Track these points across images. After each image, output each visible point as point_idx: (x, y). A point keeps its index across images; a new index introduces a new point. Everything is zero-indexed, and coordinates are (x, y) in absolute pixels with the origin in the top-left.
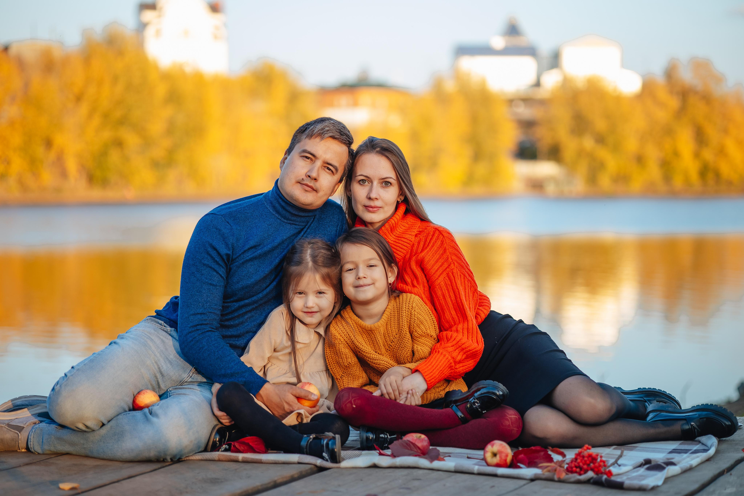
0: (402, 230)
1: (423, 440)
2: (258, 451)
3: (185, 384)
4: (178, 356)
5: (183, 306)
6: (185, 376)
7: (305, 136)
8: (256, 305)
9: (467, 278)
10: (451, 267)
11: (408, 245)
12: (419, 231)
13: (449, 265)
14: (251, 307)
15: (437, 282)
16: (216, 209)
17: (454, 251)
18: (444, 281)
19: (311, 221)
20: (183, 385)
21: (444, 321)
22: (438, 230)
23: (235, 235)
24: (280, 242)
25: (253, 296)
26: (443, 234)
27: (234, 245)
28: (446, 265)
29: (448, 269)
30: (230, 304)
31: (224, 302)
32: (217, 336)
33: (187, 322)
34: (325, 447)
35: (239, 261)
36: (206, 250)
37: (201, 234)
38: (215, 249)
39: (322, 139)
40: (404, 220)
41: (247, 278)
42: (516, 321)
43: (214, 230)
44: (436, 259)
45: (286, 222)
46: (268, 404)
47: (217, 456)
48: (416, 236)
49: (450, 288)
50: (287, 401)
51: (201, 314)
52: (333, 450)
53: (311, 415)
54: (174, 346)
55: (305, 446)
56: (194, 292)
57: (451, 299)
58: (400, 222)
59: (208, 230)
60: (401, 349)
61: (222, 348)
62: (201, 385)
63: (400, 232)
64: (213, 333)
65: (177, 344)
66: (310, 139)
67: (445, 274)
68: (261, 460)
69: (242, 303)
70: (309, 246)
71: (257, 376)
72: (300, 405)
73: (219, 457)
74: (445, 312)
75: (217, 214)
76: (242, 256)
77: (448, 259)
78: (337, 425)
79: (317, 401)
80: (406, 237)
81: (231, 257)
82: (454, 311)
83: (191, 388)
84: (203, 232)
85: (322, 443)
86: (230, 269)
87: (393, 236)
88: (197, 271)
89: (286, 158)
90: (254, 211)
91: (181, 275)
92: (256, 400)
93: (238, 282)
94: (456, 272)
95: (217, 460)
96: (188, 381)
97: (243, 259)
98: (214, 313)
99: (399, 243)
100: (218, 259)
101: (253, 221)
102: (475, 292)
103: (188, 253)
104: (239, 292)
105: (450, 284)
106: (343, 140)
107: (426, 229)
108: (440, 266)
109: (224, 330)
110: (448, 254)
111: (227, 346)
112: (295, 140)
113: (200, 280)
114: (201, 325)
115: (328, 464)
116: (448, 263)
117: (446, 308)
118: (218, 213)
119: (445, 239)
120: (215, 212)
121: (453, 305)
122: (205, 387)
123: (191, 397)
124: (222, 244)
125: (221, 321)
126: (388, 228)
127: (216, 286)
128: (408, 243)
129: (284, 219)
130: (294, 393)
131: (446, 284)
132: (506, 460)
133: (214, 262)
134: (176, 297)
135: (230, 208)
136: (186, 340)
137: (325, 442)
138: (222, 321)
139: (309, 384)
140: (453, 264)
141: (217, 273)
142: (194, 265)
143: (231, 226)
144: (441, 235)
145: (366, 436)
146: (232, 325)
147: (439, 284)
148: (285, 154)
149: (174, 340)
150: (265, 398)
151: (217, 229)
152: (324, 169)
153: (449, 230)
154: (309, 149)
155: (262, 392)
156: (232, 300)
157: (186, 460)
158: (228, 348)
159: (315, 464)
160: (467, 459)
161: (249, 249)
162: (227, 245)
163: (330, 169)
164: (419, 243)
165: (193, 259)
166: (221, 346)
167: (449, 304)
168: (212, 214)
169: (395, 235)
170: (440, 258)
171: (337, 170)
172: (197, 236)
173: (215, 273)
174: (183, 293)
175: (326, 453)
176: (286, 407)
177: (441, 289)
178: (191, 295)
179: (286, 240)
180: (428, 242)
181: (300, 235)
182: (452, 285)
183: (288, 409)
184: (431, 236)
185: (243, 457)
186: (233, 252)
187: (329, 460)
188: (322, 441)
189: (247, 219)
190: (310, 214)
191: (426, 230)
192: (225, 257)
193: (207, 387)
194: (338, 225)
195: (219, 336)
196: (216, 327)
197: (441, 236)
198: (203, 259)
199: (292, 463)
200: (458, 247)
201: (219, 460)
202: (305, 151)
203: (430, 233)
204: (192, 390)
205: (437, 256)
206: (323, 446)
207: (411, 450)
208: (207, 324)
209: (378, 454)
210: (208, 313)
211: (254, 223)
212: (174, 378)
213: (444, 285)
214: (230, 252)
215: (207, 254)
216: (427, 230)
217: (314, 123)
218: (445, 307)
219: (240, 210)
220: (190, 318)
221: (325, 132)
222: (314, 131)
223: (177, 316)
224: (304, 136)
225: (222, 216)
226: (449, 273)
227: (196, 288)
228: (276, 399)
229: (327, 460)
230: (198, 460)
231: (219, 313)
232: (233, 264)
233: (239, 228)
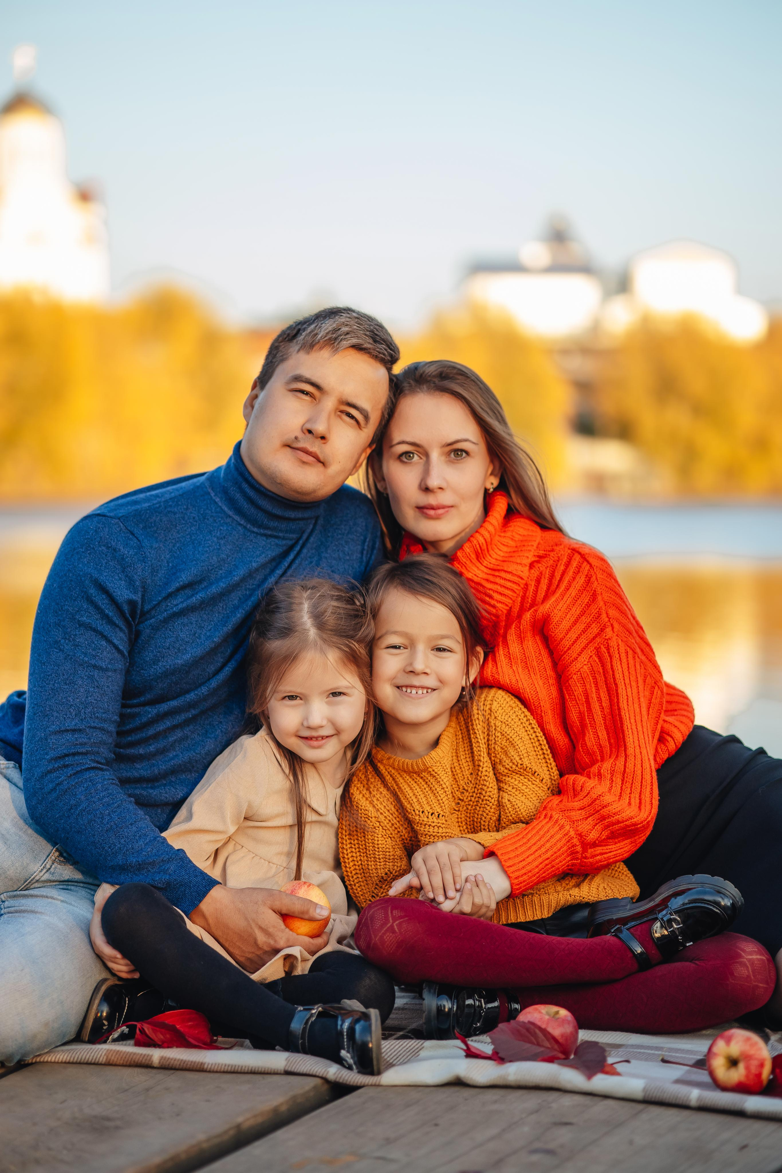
0: (502, 554)
1: (564, 1021)
2: (197, 1043)
3: (36, 885)
4: (21, 823)
5: (35, 714)
6: (35, 869)
7: (297, 348)
8: (194, 712)
9: (638, 657)
10: (605, 635)
11: (515, 587)
12: (538, 556)
13: (601, 629)
14: (183, 717)
15: (574, 667)
16: (106, 505)
17: (614, 597)
18: (589, 665)
19: (309, 531)
20: (32, 887)
21: (581, 750)
22: (580, 553)
23: (148, 561)
24: (244, 575)
25: (188, 692)
26: (591, 560)
27: (146, 582)
28: (595, 630)
29: (598, 640)
30: (137, 710)
31: (124, 706)
32: (109, 779)
33: (44, 750)
34: (345, 1037)
35: (157, 616)
36: (85, 592)
37: (75, 560)
38: (103, 590)
39: (336, 350)
40: (505, 531)
41: (175, 652)
42: (750, 750)
43: (103, 550)
44: (576, 616)
45: (257, 533)
46: (218, 933)
47: (103, 1054)
48: (531, 566)
49: (601, 679)
50: (263, 926)
51: (74, 731)
52: (365, 1045)
53: (313, 953)
54: (13, 802)
55: (301, 1031)
56: (59, 683)
57: (602, 706)
58: (497, 538)
59: (90, 550)
60: (481, 804)
61: (118, 806)
62: (69, 887)
63: (496, 559)
64: (100, 773)
65: (21, 798)
66: (308, 353)
67: (592, 650)
68: (202, 1064)
69: (164, 707)
70: (305, 595)
71: (195, 870)
72: (291, 932)
73: (107, 1057)
74: (586, 732)
75: (108, 514)
76: (164, 605)
77: (599, 617)
78: (367, 981)
79: (326, 921)
80: (510, 570)
81: (139, 606)
82: (605, 732)
83: (47, 897)
84: (77, 553)
85: (339, 1027)
86: (138, 634)
87: (482, 569)
88: (66, 638)
89: (256, 397)
90: (187, 509)
91: (31, 648)
92: (190, 925)
93: (155, 662)
94: (615, 647)
95: (103, 1063)
96: (43, 879)
97: (166, 611)
98: (102, 729)
99: (496, 583)
100: (110, 612)
101: (186, 530)
102: (656, 687)
103: (45, 599)
104: (157, 683)
105: (601, 671)
106: (380, 353)
107: (553, 550)
108: (583, 631)
109: (122, 766)
110: (602, 604)
111: (131, 802)
112: (275, 356)
113: (72, 658)
114: (74, 754)
115: (353, 1077)
116: (599, 625)
117: (588, 722)
118: (112, 514)
119: (595, 570)
120: (105, 511)
121: (605, 719)
122: (77, 892)
123: (47, 918)
124: (120, 579)
125: (118, 745)
126: (471, 553)
127: (107, 670)
128: (515, 583)
129: (254, 525)
130: (277, 905)
131: (594, 671)
132: (759, 1075)
133: (102, 619)
134: (20, 694)
135: (135, 502)
136: (41, 789)
137: (346, 1025)
138: (120, 747)
139: (308, 884)
140: (610, 628)
141: (109, 642)
142: (59, 626)
143: (139, 541)
144: (585, 563)
145: (437, 1004)
146: (141, 755)
147: (578, 672)
148: (254, 387)
149: (14, 787)
150: (211, 921)
151: (108, 548)
152: (340, 417)
153: (601, 553)
154: (306, 372)
155: (207, 905)
156: (142, 699)
157: (36, 1063)
158: (132, 807)
159: (324, 1076)
160: (661, 1064)
161: (178, 590)
162: (130, 582)
163: (352, 417)
164: (538, 581)
165: (56, 612)
166: (116, 803)
167: (595, 716)
168: (98, 515)
169: (486, 565)
170: (583, 613)
171: (366, 417)
172: (66, 563)
173: (104, 643)
174: (35, 686)
175: (348, 1052)
176: (261, 938)
177: (583, 681)
178: (52, 689)
179: (257, 570)
180: (558, 579)
181: (287, 559)
182: (604, 675)
183: (266, 942)
184: (562, 565)
185: (162, 1058)
186: (143, 596)
187: (354, 1067)
188: (339, 1022)
189: (173, 525)
190: (307, 514)
191: (552, 554)
192: (126, 608)
193: (83, 892)
194: (365, 539)
195: (113, 779)
196: (106, 759)
197: (586, 567)
198: (78, 611)
199: (272, 1072)
200: (621, 588)
201: (109, 1064)
202: (298, 379)
203: (561, 558)
204: (50, 900)
205: (576, 611)
206: (341, 1033)
207: (539, 1045)
208: (86, 754)
209: (464, 1054)
210: (87, 730)
211: (187, 535)
212: (11, 873)
213: (589, 673)
214: (137, 597)
215: (88, 601)
216: (555, 553)
217: (315, 320)
218: (587, 720)
219: (157, 508)
220: (49, 741)
221: (340, 335)
222: (317, 334)
223: (21, 733)
224: (294, 347)
225: (119, 519)
226: (600, 647)
227: (64, 675)
228: (237, 922)
229: (350, 1068)
230: (62, 1062)
231: (112, 728)
232: (143, 622)
233: (155, 545)
